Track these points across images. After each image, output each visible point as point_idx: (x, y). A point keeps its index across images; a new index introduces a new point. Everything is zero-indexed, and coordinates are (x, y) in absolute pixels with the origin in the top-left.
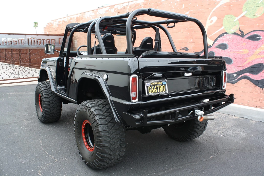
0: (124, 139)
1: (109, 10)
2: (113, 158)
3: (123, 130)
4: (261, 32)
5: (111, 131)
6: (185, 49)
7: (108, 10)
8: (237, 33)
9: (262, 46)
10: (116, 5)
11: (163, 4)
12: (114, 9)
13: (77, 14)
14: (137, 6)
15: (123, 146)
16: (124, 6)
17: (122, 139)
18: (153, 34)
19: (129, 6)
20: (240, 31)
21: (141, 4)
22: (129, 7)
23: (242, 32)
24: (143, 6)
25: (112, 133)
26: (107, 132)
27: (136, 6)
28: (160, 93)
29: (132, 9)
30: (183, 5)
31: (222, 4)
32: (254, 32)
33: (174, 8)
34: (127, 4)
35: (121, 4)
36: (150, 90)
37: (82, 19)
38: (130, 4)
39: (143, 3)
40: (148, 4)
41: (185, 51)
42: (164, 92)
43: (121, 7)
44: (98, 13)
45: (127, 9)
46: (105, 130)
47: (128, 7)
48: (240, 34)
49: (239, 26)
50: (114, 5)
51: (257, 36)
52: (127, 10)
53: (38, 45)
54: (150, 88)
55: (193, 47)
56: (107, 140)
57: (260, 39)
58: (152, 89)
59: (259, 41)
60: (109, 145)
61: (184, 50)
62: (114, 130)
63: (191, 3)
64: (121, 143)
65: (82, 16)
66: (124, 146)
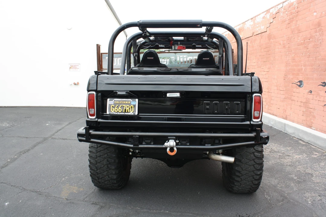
0: (113, 160)
1: (266, 16)
2: (102, 178)
3: (112, 150)
5: (99, 148)
7: (264, 16)
10: (272, 8)
12: (269, 14)
13: (239, 25)
15: (111, 168)
16: (278, 8)
17: (109, 159)
18: (306, 45)
19: (283, 7)
21: (295, 3)
24: (297, 5)
25: (99, 150)
26: (95, 149)
27: (290, 7)
28: (126, 114)
29: (286, 11)
34: (281, 5)
35: (276, 7)
36: (113, 109)
37: (243, 30)
38: (285, 4)
40: (302, 1)
42: (131, 113)
43: (276, 11)
44: (256, 22)
46: (93, 146)
47: (283, 10)
50: (270, 9)
52: (282, 14)
53: (189, 64)
54: (113, 106)
56: (93, 157)
58: (116, 108)
60: (94, 161)
62: (102, 148)
64: (108, 163)
65: (243, 27)
66: (113, 168)
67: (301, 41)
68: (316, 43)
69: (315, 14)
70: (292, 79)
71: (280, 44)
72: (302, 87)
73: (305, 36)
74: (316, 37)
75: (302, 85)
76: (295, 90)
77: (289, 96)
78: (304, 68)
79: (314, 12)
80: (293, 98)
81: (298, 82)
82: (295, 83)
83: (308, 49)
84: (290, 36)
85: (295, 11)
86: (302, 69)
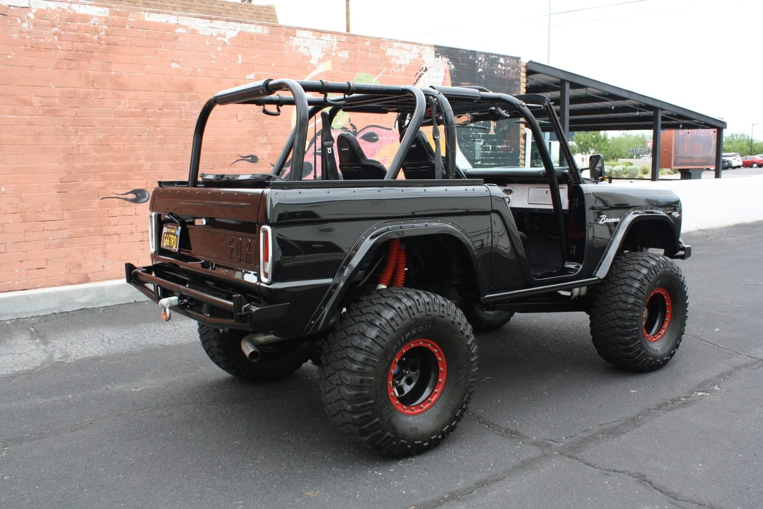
4: (379, 129)
6: (250, 158)
8: (347, 129)
9: (381, 152)
11: (181, 40)
14: (79, 23)
19: (34, 11)
20: (352, 125)
21: (94, 19)
22: (34, 14)
23: (354, 128)
24: (106, 27)
29: (53, 26)
30: (240, 56)
31: (321, 71)
32: (370, 128)
33: (214, 57)
39: (105, 18)
40: (128, 27)
41: (251, 163)
45: (23, 21)
48: (352, 131)
49: (349, 116)
51: (373, 135)
52: (25, 25)
55: (268, 154)
57: (377, 140)
59: (377, 142)
61: (248, 161)
63: (258, 56)
67: (133, 110)
68: (183, 119)
69: (174, 65)
70: (101, 188)
71: (27, 103)
72: (146, 201)
73: (145, 101)
74: (182, 108)
75: (145, 199)
76: (117, 211)
77: (92, 229)
78: (147, 165)
79: (173, 61)
80: (110, 230)
81: (126, 194)
82: (115, 196)
83: (158, 129)
84: (82, 91)
85: (100, 39)
86: (141, 166)
